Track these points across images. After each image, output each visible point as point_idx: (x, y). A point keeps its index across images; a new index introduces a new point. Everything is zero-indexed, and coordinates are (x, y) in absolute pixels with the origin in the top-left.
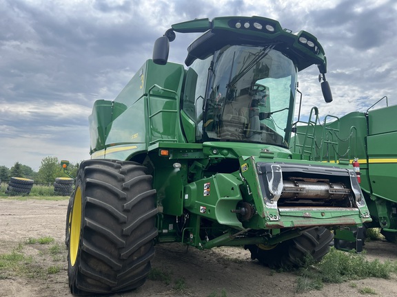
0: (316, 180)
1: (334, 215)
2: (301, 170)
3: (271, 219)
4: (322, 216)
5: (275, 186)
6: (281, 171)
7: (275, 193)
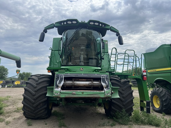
0: (85, 80)
1: (88, 93)
2: (74, 76)
3: (55, 94)
4: (82, 94)
5: (60, 82)
6: (63, 77)
7: (59, 85)
